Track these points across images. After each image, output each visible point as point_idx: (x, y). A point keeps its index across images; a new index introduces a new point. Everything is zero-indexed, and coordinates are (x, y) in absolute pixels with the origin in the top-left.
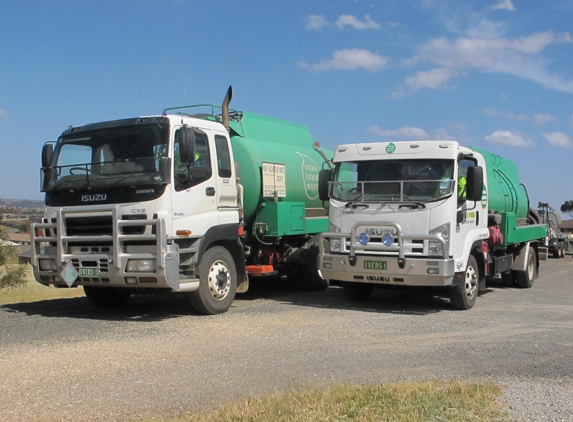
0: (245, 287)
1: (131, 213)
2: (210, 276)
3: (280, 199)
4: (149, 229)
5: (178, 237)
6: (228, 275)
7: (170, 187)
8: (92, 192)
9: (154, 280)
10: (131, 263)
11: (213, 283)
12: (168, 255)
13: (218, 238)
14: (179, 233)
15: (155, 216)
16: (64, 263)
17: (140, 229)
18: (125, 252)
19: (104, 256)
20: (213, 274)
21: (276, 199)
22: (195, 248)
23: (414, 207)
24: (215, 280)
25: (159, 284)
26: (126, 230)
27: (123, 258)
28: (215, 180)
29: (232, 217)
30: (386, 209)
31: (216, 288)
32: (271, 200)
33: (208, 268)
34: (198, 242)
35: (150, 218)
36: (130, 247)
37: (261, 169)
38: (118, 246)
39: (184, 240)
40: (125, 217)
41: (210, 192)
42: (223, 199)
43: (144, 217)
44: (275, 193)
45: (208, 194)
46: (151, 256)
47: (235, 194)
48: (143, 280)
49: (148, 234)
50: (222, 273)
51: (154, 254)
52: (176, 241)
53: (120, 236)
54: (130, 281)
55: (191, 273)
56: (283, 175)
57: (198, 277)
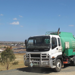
0: (63, 66)
1: (43, 54)
3: (69, 49)
4: (47, 57)
7: (51, 49)
8: (36, 50)
9: (48, 66)
10: (44, 63)
13: (59, 57)
14: (52, 57)
15: (48, 54)
16: (31, 63)
17: (45, 57)
18: (42, 61)
19: (39, 61)
20: (58, 64)
22: (55, 60)
24: (58, 66)
25: (49, 67)
26: (43, 57)
27: (42, 62)
28: (58, 47)
32: (67, 49)
33: (57, 63)
35: (47, 55)
36: (43, 60)
37: (65, 43)
38: (41, 60)
39: (53, 58)
40: (42, 54)
41: (57, 49)
43: (46, 54)
46: (48, 62)
47: (61, 49)
48: (46, 66)
49: (47, 58)
50: (59, 64)
51: (48, 61)
52: (52, 59)
53: (42, 58)
54: (44, 66)
56: (69, 44)
57: (55, 65)
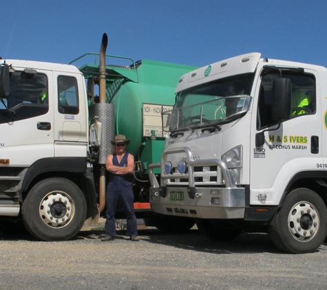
2: (42, 204)
6: (68, 205)
11: (45, 211)
20: (46, 203)
23: (212, 131)
24: (47, 208)
29: (75, 151)
30: (194, 136)
31: (49, 216)
37: (142, 110)
41: (45, 126)
45: (40, 129)
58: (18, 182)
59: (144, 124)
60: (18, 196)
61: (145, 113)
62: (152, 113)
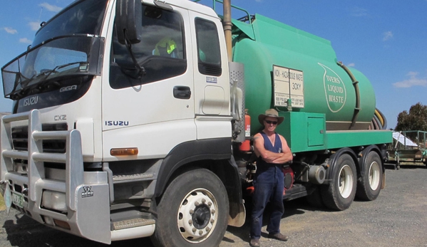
0: (241, 220)
1: (52, 121)
2: (180, 211)
3: (295, 110)
5: (114, 158)
6: (213, 208)
7: (101, 82)
9: (67, 226)
10: (45, 195)
11: (186, 221)
12: (86, 189)
13: (195, 158)
14: (114, 152)
15: (75, 126)
19: (26, 179)
20: (186, 209)
21: (290, 109)
22: (152, 174)
24: (188, 217)
27: (38, 187)
28: (191, 76)
29: (220, 129)
31: (190, 228)
32: (282, 109)
33: (180, 199)
34: (157, 166)
35: (71, 127)
37: (272, 73)
39: (125, 163)
41: (182, 93)
42: (204, 103)
44: (288, 102)
45: (177, 96)
47: (228, 99)
48: (58, 223)
50: (202, 207)
53: (34, 153)
54: (47, 221)
55: (146, 209)
56: (301, 83)
57: (155, 216)
58: (149, 182)
59: (275, 91)
60: (149, 205)
61: (275, 77)
62: (281, 77)
